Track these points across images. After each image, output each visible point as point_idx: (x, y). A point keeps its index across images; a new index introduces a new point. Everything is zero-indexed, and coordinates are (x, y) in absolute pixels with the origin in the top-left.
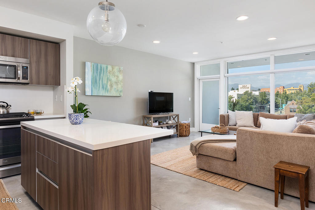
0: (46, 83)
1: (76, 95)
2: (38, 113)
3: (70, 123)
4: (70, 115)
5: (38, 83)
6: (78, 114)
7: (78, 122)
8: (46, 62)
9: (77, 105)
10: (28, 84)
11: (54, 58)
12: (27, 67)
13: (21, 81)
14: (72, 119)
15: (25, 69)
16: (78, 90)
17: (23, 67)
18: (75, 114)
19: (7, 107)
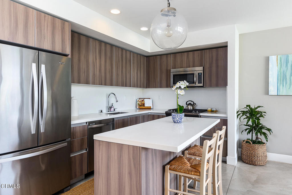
5: (210, 86)
10: (201, 87)
13: (198, 85)
15: (200, 75)
19: (193, 105)
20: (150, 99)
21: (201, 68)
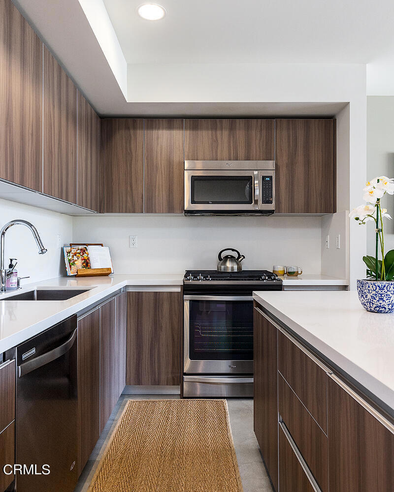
0: (307, 209)
1: (380, 227)
2: (291, 274)
3: (362, 306)
4: (361, 284)
5: (292, 210)
6: (385, 283)
7: (387, 307)
8: (307, 163)
9: (380, 258)
10: (272, 212)
11: (322, 151)
12: (271, 177)
13: (261, 206)
14: (369, 296)
15: (266, 182)
16: (385, 214)
17: (264, 178)
18: (378, 283)
19: (238, 258)
20: (102, 245)
21: (271, 164)
